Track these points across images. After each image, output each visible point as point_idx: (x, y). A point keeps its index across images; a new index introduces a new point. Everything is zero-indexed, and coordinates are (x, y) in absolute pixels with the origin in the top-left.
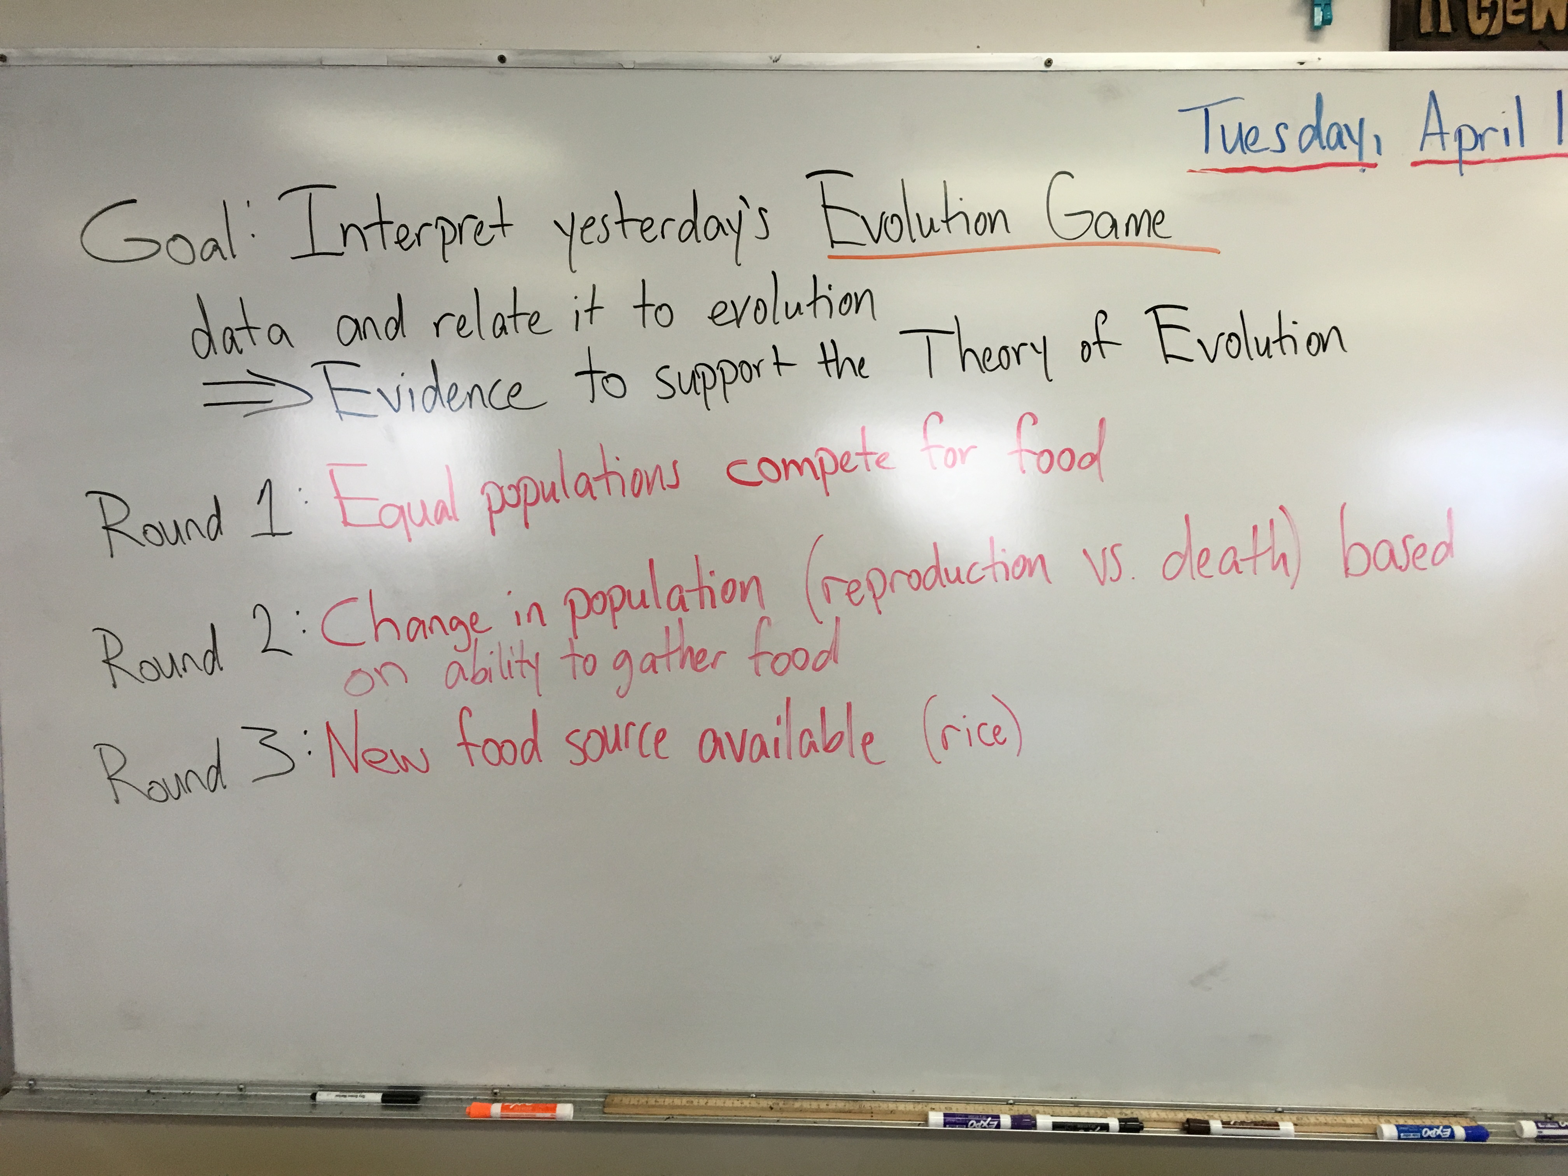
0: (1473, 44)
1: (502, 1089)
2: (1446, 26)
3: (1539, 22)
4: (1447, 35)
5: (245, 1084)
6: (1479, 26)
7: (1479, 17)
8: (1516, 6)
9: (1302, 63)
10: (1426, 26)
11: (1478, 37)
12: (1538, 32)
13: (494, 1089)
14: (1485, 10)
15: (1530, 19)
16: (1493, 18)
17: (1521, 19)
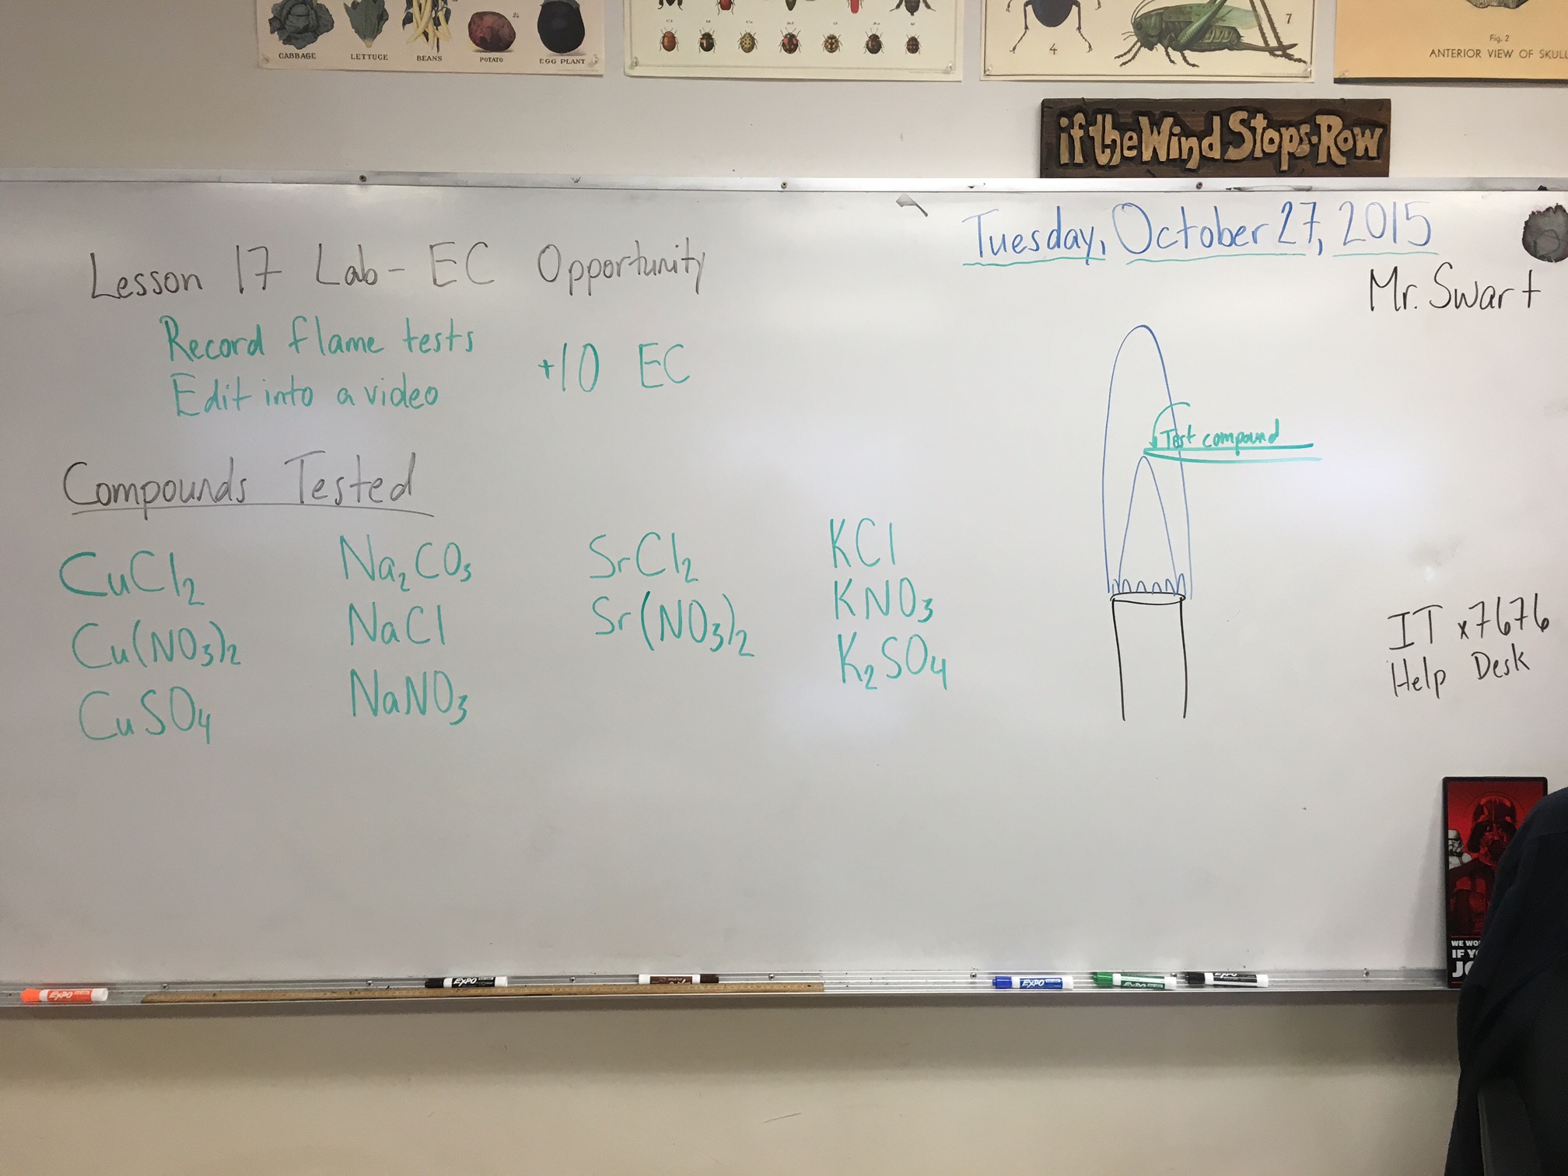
0: (1100, 172)
1: (373, 980)
2: (1079, 159)
3: (1147, 156)
4: (1079, 165)
5: (169, 983)
6: (1103, 159)
7: (1103, 152)
8: (1130, 143)
9: (972, 187)
10: (1065, 158)
11: (1102, 167)
12: (1147, 163)
13: (367, 980)
14: (1108, 146)
15: (1140, 153)
16: (1113, 153)
17: (1134, 153)
